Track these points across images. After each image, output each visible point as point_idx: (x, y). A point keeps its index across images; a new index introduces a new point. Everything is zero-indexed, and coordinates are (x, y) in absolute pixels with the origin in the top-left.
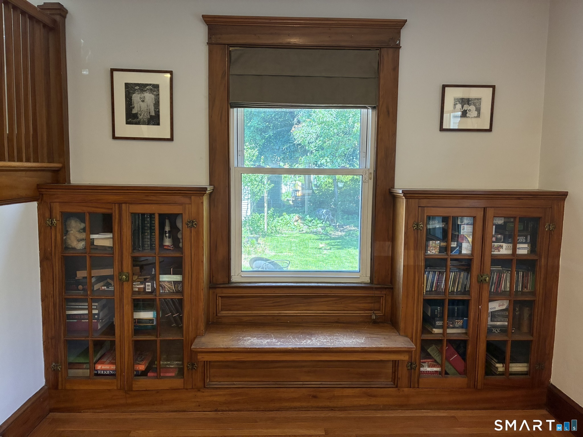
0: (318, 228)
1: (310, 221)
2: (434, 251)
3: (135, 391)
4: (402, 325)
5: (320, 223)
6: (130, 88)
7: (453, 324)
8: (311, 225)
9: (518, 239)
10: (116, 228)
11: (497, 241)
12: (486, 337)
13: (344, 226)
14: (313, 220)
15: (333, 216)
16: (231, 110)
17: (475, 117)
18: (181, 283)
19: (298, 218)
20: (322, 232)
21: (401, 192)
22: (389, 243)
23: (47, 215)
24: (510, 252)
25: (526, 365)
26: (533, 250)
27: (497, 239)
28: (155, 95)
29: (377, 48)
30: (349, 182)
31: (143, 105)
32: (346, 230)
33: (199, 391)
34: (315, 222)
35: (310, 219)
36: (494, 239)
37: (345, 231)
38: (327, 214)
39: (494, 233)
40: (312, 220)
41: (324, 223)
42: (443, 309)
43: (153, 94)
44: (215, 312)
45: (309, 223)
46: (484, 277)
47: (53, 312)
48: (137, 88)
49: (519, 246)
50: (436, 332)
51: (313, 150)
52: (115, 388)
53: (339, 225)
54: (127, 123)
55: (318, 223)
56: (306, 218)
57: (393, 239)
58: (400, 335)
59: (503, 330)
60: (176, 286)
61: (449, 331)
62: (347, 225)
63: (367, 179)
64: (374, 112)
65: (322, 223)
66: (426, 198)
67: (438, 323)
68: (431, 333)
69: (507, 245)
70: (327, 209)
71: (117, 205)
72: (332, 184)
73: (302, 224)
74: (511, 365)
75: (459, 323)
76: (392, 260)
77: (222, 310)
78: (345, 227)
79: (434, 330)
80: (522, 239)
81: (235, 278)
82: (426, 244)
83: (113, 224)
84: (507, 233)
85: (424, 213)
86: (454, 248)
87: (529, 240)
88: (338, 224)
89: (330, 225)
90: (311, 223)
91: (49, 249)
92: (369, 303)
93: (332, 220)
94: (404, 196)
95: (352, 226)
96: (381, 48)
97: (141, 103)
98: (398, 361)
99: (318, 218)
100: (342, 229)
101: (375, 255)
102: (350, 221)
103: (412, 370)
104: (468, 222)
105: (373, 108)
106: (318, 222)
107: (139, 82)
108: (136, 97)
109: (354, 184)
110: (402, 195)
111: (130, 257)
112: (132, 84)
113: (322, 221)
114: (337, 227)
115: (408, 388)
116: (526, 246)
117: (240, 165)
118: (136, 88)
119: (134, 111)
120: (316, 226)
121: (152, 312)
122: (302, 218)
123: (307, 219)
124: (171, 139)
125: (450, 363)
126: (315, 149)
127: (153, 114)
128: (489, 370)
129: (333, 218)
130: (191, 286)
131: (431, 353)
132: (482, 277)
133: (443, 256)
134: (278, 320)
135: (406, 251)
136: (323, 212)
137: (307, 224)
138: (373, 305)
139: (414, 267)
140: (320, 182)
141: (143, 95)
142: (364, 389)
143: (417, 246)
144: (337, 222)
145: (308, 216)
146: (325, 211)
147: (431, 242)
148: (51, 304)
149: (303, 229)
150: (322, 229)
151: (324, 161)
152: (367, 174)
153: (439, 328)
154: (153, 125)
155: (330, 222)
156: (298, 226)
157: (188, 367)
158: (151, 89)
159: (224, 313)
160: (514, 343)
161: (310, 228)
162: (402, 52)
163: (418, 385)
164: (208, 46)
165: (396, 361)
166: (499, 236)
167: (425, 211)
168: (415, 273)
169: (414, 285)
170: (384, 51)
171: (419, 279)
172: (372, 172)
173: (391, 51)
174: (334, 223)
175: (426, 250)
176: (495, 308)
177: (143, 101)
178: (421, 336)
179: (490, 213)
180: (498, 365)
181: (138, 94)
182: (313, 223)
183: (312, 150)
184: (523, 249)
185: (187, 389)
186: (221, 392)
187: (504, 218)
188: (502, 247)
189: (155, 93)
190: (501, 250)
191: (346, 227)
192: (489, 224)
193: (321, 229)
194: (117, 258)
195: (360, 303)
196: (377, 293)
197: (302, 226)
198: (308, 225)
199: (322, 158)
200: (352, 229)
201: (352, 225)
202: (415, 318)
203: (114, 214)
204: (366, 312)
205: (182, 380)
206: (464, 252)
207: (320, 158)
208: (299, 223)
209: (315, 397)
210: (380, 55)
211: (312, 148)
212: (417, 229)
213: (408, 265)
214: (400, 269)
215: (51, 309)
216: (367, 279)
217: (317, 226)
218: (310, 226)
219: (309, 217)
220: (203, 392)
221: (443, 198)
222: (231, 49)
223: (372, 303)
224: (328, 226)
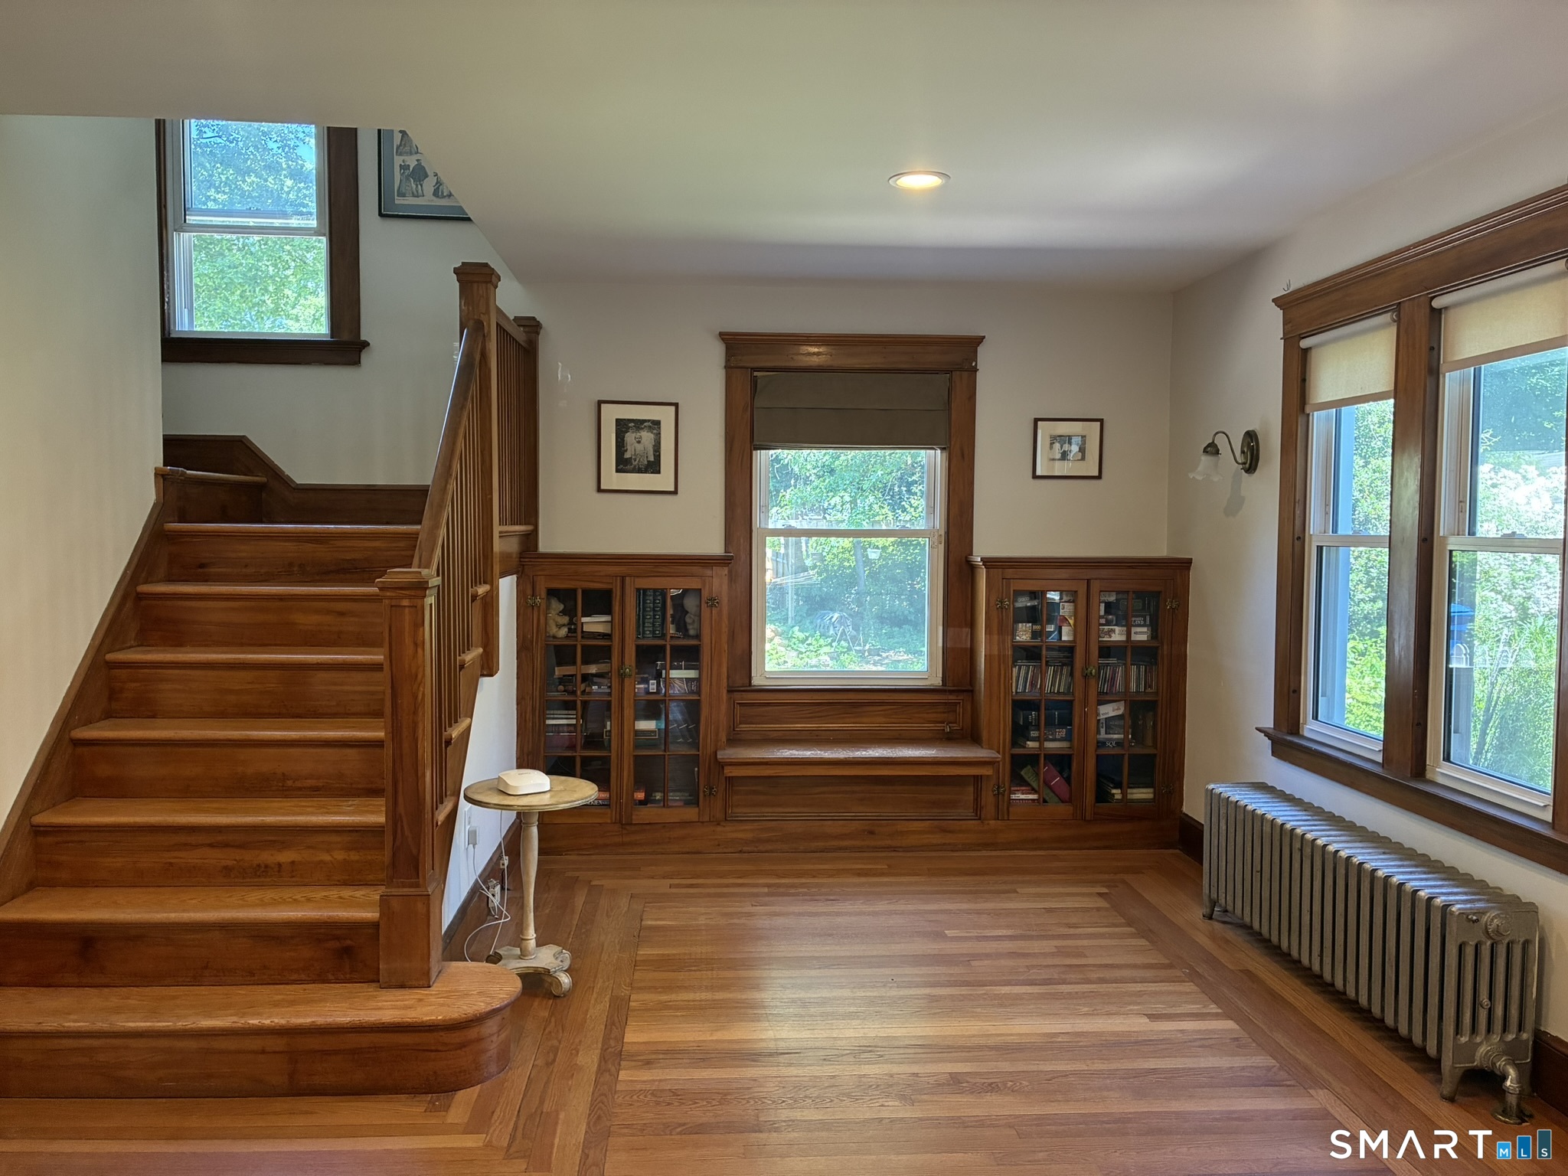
0: (820, 657)
1: (803, 642)
2: (1024, 637)
3: (636, 824)
4: (985, 735)
5: (826, 645)
6: (622, 426)
7: (1052, 734)
8: (804, 650)
9: (1135, 621)
10: (616, 608)
11: (1108, 623)
12: (1096, 751)
13: (882, 652)
14: (810, 638)
15: (856, 628)
16: (754, 452)
17: (1078, 460)
18: (698, 680)
19: (773, 634)
20: (830, 665)
21: (979, 560)
22: (967, 629)
23: (529, 591)
24: (1123, 638)
25: (1151, 790)
26: (1154, 635)
27: (1107, 620)
28: (654, 434)
29: (947, 372)
30: (891, 548)
31: (639, 447)
32: (886, 661)
33: (719, 824)
34: (814, 643)
35: (801, 636)
36: (1103, 621)
37: (884, 664)
38: (841, 624)
39: (1102, 613)
40: (807, 638)
41: (834, 644)
42: (1039, 714)
43: (652, 433)
44: (732, 726)
45: (800, 645)
46: (1089, 670)
47: (531, 719)
48: (632, 424)
49: (1134, 630)
50: (1030, 746)
51: (811, 475)
52: (609, 821)
53: (869, 650)
54: (618, 471)
55: (821, 646)
56: (793, 632)
57: (972, 624)
58: (982, 747)
59: (1119, 743)
60: (689, 684)
61: (1049, 745)
62: (888, 651)
63: (936, 544)
64: (944, 454)
65: (830, 645)
66: (1011, 567)
67: (1034, 734)
68: (1025, 747)
69: (1120, 628)
70: (841, 611)
71: (618, 578)
72: (850, 552)
73: (783, 649)
74: (1129, 791)
75: (1063, 733)
76: (972, 652)
77: (740, 723)
78: (884, 655)
79: (1028, 743)
80: (1139, 620)
81: (757, 681)
82: (1013, 627)
83: (614, 603)
84: (1120, 613)
85: (1010, 588)
86: (1051, 633)
87: (1148, 622)
88: (867, 647)
89: (849, 649)
90: (805, 645)
91: (529, 636)
92: (941, 713)
93: (854, 639)
94: (983, 565)
95: (900, 652)
96: (952, 371)
97: (637, 445)
98: (981, 776)
99: (820, 632)
100: (877, 658)
101: (948, 646)
102: (896, 640)
103: (1000, 796)
104: (1069, 598)
105: (942, 449)
106: (821, 642)
107: (635, 418)
108: (630, 437)
109: (904, 553)
110: (981, 564)
111: (634, 645)
112: (625, 419)
113: (830, 640)
114: (866, 654)
115: (995, 820)
116: (1145, 629)
117: (763, 526)
118: (630, 425)
119: (627, 455)
120: (816, 652)
121: (655, 722)
122: (783, 634)
123: (794, 636)
124: (675, 492)
125: (1050, 788)
126: (814, 473)
127: (652, 459)
128: (1102, 796)
129: (854, 633)
130: (711, 685)
131: (1026, 777)
132: (1087, 669)
133: (1037, 642)
134: (817, 736)
135: (988, 636)
136: (832, 617)
137: (795, 647)
138: (946, 715)
139: (999, 656)
140: (829, 548)
141: (638, 434)
142: (936, 822)
143: (1002, 630)
144: (865, 642)
145: (796, 628)
146: (836, 615)
147: (1020, 624)
148: (529, 709)
149: (786, 660)
150: (832, 659)
151: (837, 499)
152: (936, 537)
153: (1035, 741)
154: (652, 473)
155: (849, 643)
156: (774, 652)
157: (704, 792)
158: (650, 427)
159: (744, 727)
160: (1132, 757)
161: (803, 656)
162: (980, 377)
163: (1008, 815)
164: (724, 370)
165: (978, 776)
166: (1110, 617)
167: (1012, 585)
168: (1000, 665)
169: (999, 681)
170: (956, 374)
171: (1005, 673)
172: (943, 533)
173: (965, 374)
174: (859, 645)
175: (1013, 635)
176: (1108, 713)
177: (639, 442)
178: (1010, 750)
179: (1096, 586)
180: (1114, 791)
181: (633, 432)
182: (809, 645)
183: (808, 475)
184: (1141, 634)
185: (703, 822)
186: (748, 826)
187: (1117, 594)
188: (1113, 631)
189: (655, 431)
190: (1113, 635)
191: (887, 654)
192: (1094, 600)
193: (828, 659)
194: (616, 647)
195: (928, 713)
196: (952, 698)
197: (784, 653)
198: (797, 650)
199: (832, 494)
200: (901, 658)
201: (901, 649)
202: (1002, 726)
203: (614, 590)
204: (938, 725)
205: (697, 810)
206: (1064, 638)
207: (828, 492)
208: (774, 646)
209: (871, 833)
210: (951, 379)
211: (809, 470)
212: (1001, 608)
213: (990, 655)
214: (980, 662)
215: (529, 715)
216: (937, 681)
217: (818, 652)
218: (801, 653)
219: (799, 631)
220: (724, 826)
221: (1035, 567)
222: (755, 374)
223: (944, 713)
224: (844, 653)
